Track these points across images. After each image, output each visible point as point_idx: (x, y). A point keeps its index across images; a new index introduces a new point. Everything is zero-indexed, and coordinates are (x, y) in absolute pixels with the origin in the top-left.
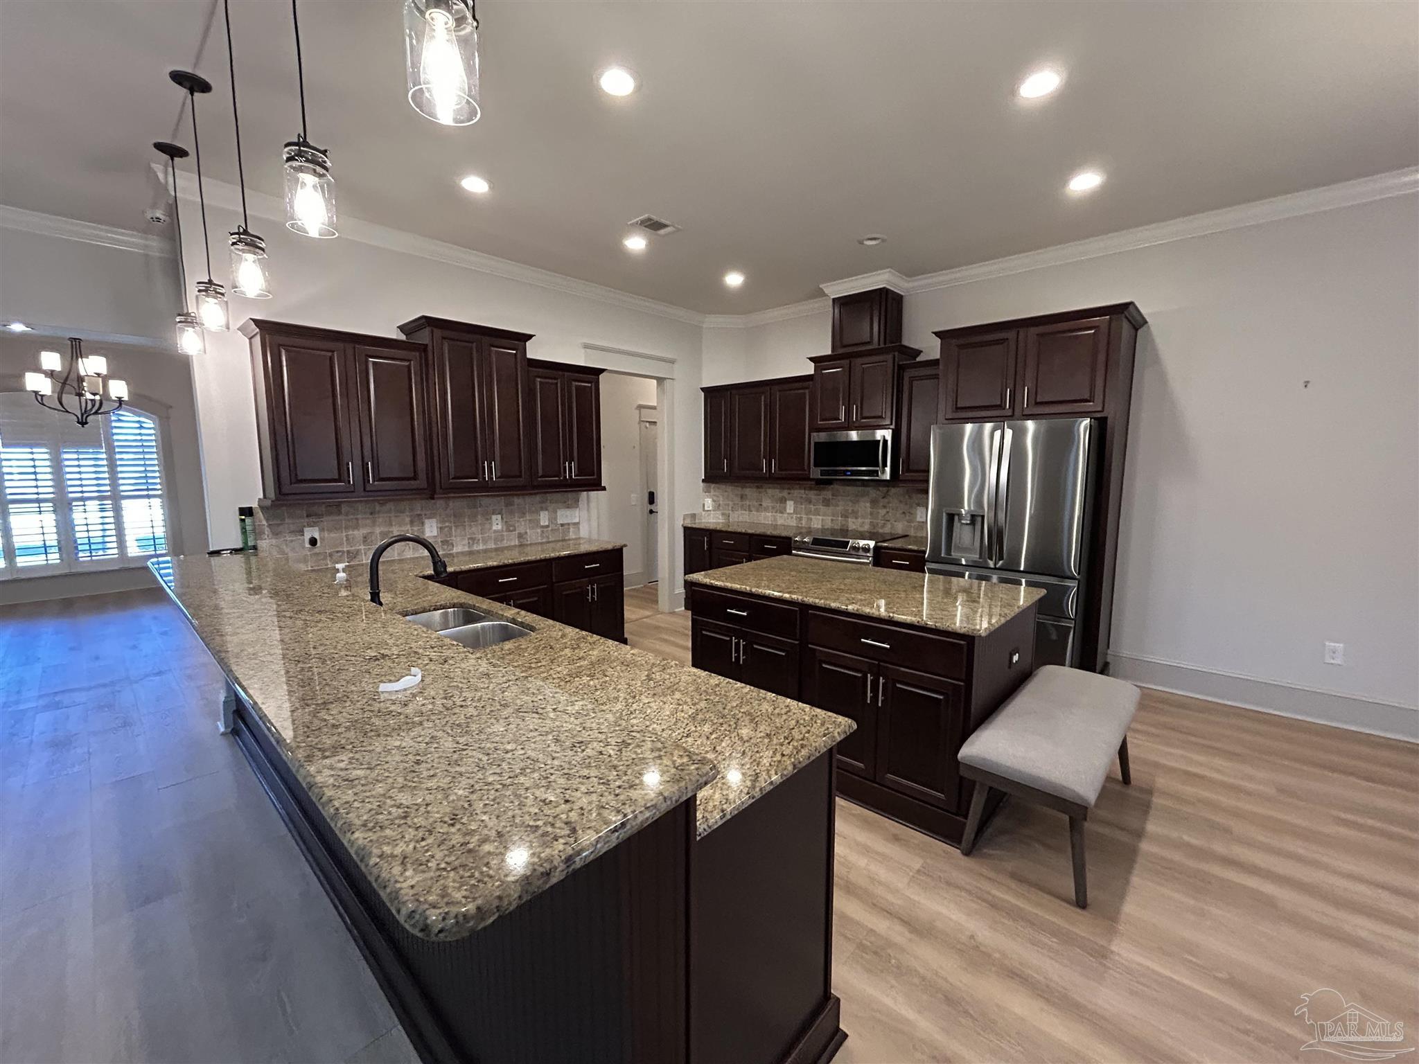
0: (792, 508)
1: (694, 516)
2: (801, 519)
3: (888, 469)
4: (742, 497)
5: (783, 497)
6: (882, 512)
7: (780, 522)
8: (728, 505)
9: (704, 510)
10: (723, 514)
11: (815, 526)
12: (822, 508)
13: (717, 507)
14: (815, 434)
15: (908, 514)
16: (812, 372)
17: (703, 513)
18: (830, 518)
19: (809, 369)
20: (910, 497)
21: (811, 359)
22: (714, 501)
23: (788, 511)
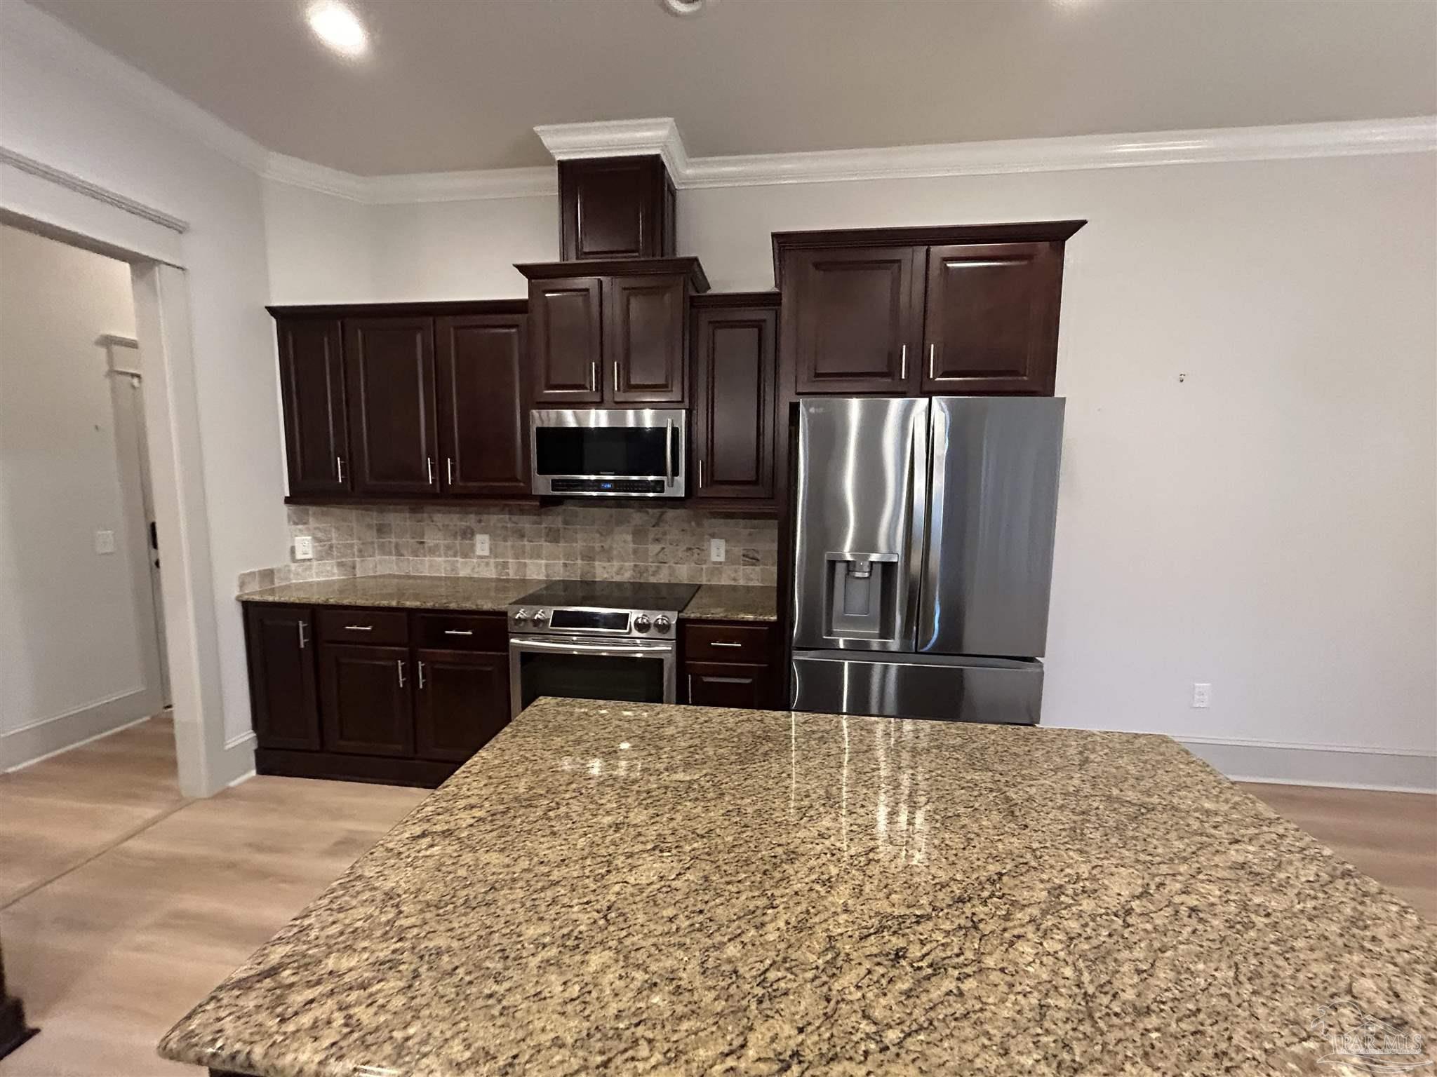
0: (487, 546)
1: (268, 575)
2: (505, 565)
3: (681, 479)
4: (381, 530)
5: (469, 527)
6: (654, 548)
7: (463, 573)
8: (352, 546)
9: (294, 560)
10: (340, 565)
11: (535, 577)
12: (547, 546)
13: (326, 552)
14: (535, 412)
15: (696, 551)
16: (526, 297)
17: (293, 566)
18: (562, 562)
19: (518, 289)
20: (699, 524)
21: (523, 269)
22: (316, 539)
23: (479, 552)
